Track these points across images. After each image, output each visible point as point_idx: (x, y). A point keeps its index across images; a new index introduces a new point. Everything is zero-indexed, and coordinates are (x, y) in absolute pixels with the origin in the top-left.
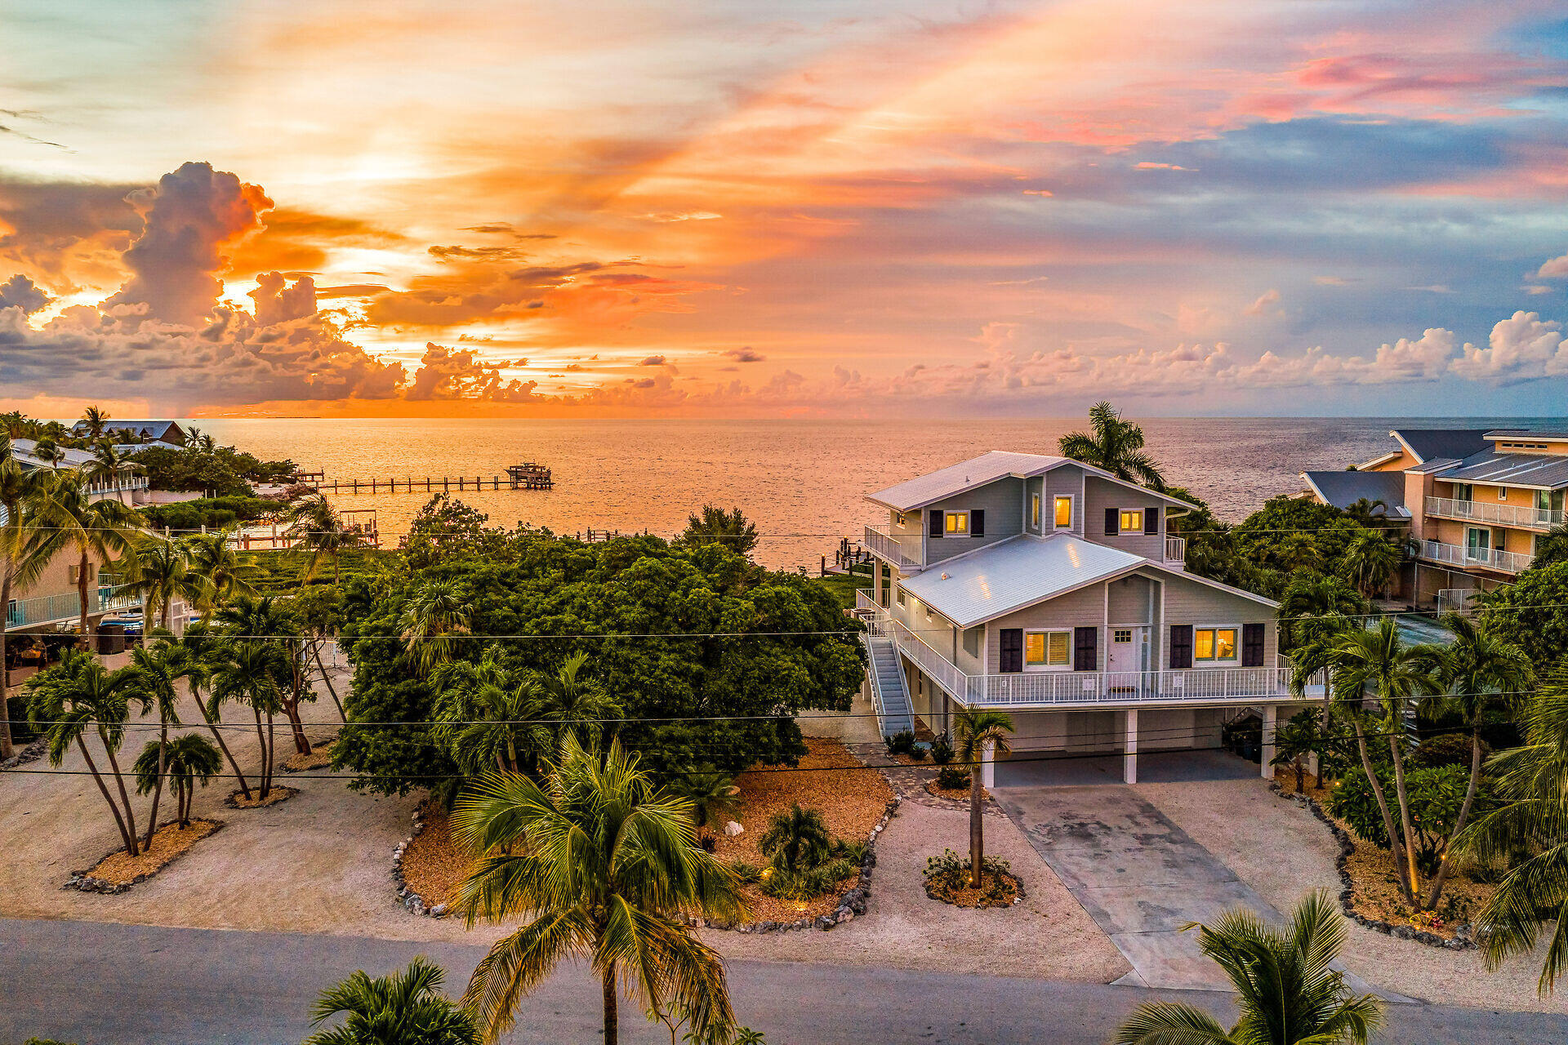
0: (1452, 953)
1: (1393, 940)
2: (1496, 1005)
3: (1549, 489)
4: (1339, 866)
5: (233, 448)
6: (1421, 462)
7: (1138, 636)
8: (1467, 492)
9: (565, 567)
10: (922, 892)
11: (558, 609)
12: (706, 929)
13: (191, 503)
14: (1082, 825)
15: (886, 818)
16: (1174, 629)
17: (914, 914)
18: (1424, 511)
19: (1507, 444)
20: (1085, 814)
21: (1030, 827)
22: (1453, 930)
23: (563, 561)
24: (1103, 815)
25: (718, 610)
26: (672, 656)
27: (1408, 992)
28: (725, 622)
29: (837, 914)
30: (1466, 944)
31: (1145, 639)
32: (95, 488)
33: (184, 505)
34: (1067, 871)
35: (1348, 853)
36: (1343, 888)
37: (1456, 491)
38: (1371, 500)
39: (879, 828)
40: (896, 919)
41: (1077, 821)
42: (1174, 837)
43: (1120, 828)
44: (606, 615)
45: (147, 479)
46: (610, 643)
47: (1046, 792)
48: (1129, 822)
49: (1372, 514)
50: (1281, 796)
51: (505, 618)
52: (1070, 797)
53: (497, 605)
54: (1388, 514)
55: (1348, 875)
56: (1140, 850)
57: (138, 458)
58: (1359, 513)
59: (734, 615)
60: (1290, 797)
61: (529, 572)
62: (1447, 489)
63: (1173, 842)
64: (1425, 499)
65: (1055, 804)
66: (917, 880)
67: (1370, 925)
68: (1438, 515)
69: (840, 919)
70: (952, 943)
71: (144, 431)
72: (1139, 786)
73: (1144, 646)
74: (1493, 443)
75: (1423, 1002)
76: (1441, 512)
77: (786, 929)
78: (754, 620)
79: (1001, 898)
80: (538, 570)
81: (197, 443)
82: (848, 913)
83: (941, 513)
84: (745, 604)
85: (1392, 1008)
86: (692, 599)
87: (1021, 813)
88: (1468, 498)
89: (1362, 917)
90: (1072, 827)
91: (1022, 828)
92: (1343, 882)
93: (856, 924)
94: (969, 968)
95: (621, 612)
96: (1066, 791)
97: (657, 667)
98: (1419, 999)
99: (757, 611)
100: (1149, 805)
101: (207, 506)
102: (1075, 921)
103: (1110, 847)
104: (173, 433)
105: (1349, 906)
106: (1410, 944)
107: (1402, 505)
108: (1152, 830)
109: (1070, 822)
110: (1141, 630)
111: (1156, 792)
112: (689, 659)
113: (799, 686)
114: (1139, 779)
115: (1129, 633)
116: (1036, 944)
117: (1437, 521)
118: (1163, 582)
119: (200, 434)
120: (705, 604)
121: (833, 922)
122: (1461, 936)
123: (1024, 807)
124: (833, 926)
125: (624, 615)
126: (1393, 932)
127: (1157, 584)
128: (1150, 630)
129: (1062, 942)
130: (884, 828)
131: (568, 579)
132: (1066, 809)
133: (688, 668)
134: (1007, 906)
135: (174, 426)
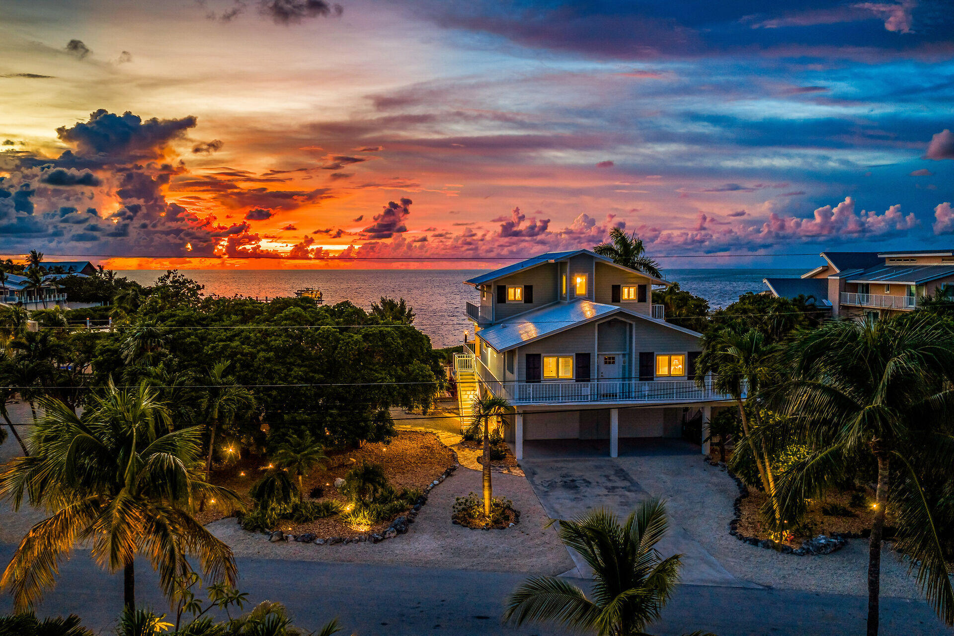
0: (796, 558)
1: (759, 550)
2: (819, 590)
3: (914, 283)
4: (735, 504)
5: (125, 278)
6: (838, 271)
7: (619, 360)
8: (866, 288)
9: (243, 314)
10: (450, 521)
11: (231, 339)
12: (295, 542)
13: (91, 308)
14: (573, 481)
15: (444, 476)
16: (641, 354)
17: (440, 533)
18: (840, 302)
19: (892, 259)
20: (577, 474)
21: (538, 482)
22: (801, 543)
23: (243, 311)
24: (588, 476)
25: (337, 340)
26: (302, 369)
27: (761, 582)
28: (341, 348)
29: (385, 533)
30: (808, 552)
31: (624, 362)
32: (31, 299)
33: (86, 310)
34: (553, 508)
35: (743, 497)
36: (734, 517)
37: (860, 289)
38: (806, 295)
39: (436, 482)
40: (426, 536)
41: (571, 479)
42: (632, 488)
43: (597, 482)
44: (262, 343)
45: (66, 294)
46: (259, 359)
47: (556, 461)
48: (604, 479)
49: (807, 304)
50: (711, 464)
51: (192, 343)
52: (571, 465)
53: (189, 335)
54: (817, 303)
55: (739, 510)
56: (606, 495)
57: (62, 282)
58: (799, 302)
59: (348, 343)
60: (716, 465)
61: (219, 318)
62: (854, 288)
63: (629, 491)
64: (840, 294)
65: (558, 469)
66: (449, 514)
67: (745, 540)
68: (848, 304)
69: (387, 536)
70: (457, 552)
71: (71, 268)
72: (619, 459)
73: (624, 367)
74: (884, 260)
75: (769, 588)
76: (850, 302)
77: (347, 542)
78: (361, 347)
79: (502, 523)
80: (225, 317)
81: (103, 275)
82: (393, 532)
83: (504, 287)
84: (356, 337)
85: (745, 592)
86: (320, 333)
87: (534, 474)
88: (867, 292)
89: (740, 535)
90: (565, 482)
91: (533, 482)
92: (735, 514)
93: (398, 540)
94: (463, 566)
95: (271, 341)
96: (569, 461)
97: (290, 376)
98: (767, 586)
99: (364, 341)
100: (622, 470)
101: (100, 310)
102: (546, 539)
103: (586, 494)
104: (89, 269)
105: (734, 528)
106: (770, 552)
107: (826, 298)
108: (620, 483)
109: (565, 479)
110: (621, 356)
111: (628, 463)
112: (315, 372)
113: (389, 390)
114: (620, 454)
115: (614, 358)
116: (514, 551)
117: (848, 308)
118: (634, 323)
119: (105, 270)
120: (328, 336)
121: (380, 538)
122: (805, 547)
123: (538, 470)
124: (381, 540)
125: (273, 343)
126: (760, 544)
127: (631, 325)
128: (627, 357)
129: (533, 550)
130: (440, 482)
131: (244, 322)
132: (565, 472)
133: (313, 377)
134: (503, 528)
135: (89, 265)
